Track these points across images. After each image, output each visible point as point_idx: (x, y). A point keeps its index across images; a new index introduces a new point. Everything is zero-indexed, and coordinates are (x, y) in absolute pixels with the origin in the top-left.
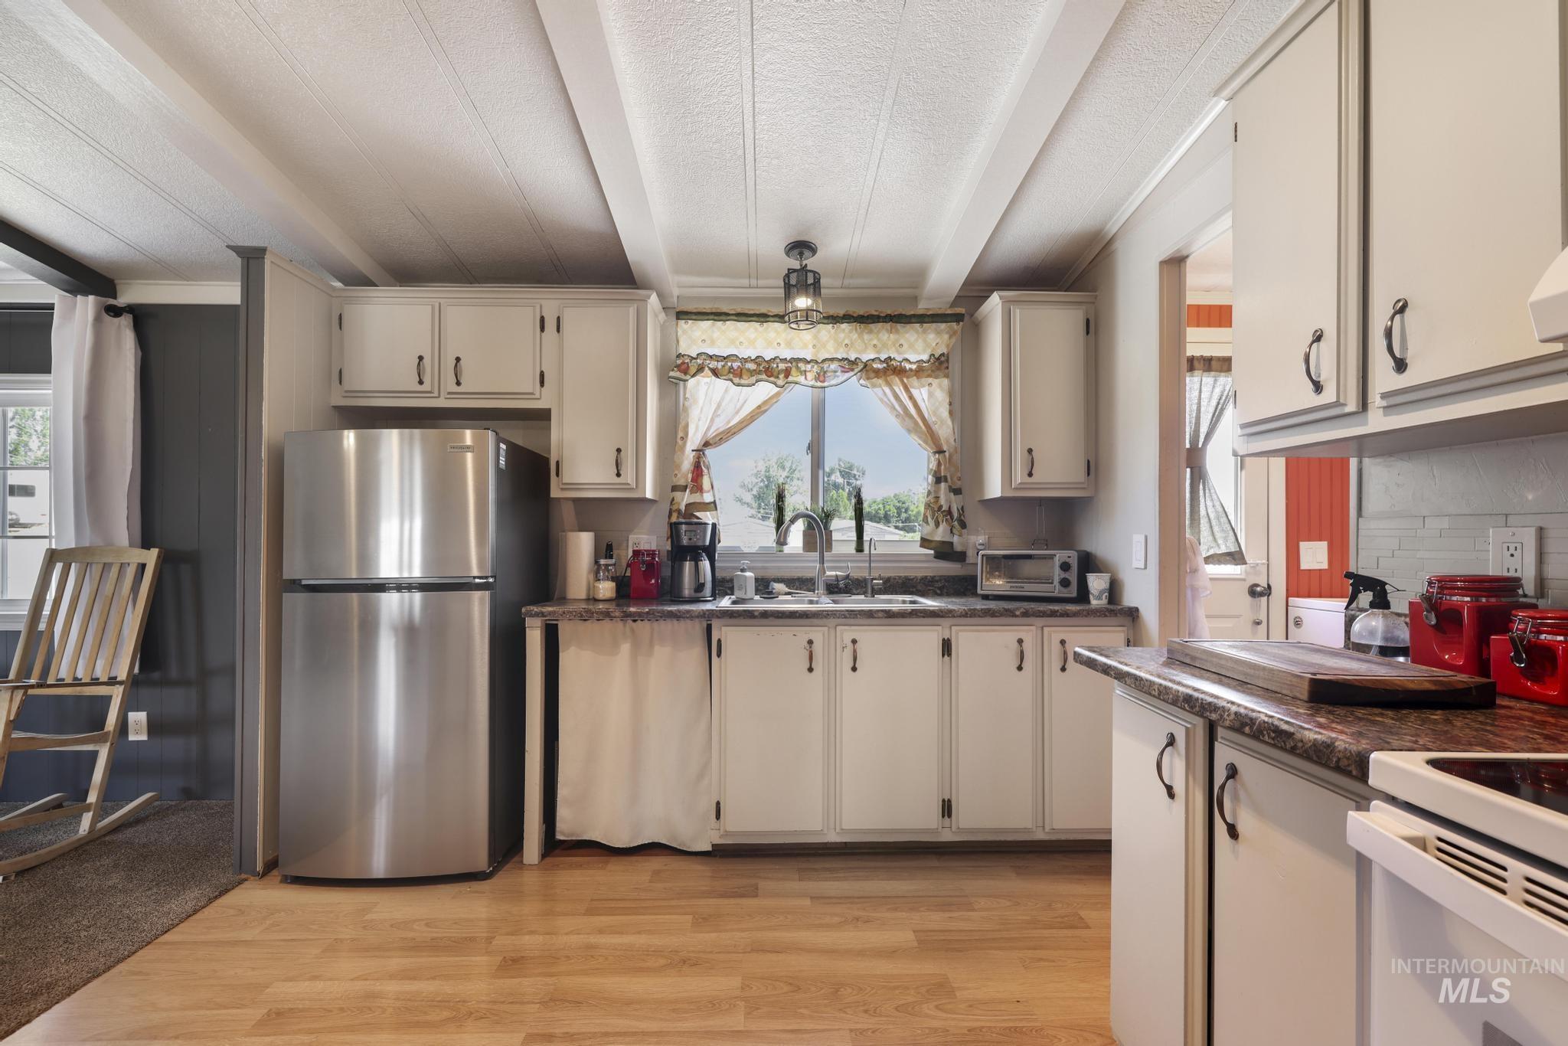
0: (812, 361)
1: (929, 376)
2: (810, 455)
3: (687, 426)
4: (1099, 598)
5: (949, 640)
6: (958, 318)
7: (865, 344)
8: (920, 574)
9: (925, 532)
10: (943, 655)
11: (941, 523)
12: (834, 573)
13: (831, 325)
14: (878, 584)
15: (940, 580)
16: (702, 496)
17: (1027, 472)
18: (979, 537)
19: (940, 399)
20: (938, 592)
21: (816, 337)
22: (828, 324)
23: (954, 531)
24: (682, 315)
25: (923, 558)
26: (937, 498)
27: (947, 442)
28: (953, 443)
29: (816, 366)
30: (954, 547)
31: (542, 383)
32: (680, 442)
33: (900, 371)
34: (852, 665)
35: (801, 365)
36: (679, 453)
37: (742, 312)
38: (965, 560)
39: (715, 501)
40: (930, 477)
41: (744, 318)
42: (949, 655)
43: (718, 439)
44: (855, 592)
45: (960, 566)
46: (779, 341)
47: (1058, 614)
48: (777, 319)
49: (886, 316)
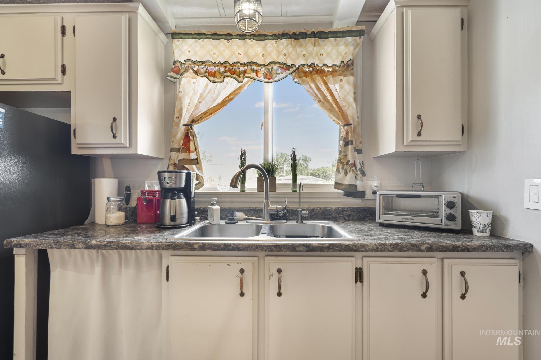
0: (261, 65)
1: (340, 75)
2: (263, 129)
3: (181, 109)
4: (483, 231)
5: (361, 269)
6: (360, 33)
7: (298, 55)
8: (334, 206)
9: (338, 178)
10: (356, 282)
11: (348, 173)
12: (275, 206)
13: (274, 40)
14: (305, 214)
15: (348, 210)
16: (189, 155)
17: (417, 133)
18: (374, 182)
19: (348, 90)
20: (347, 218)
21: (264, 48)
22: (272, 40)
23: (358, 177)
24: (175, 35)
25: (337, 196)
26: (346, 155)
27: (353, 118)
28: (357, 119)
29: (264, 68)
30: (358, 189)
31: (64, 72)
32: (176, 120)
33: (321, 71)
34: (277, 291)
35: (255, 68)
36: (176, 127)
37: (215, 33)
38: (364, 197)
39: (197, 158)
40: (341, 142)
41: (216, 37)
42: (361, 281)
43: (200, 117)
44: (290, 218)
45: (361, 201)
46: (239, 52)
47: (460, 249)
48: (238, 37)
49: (312, 33)
